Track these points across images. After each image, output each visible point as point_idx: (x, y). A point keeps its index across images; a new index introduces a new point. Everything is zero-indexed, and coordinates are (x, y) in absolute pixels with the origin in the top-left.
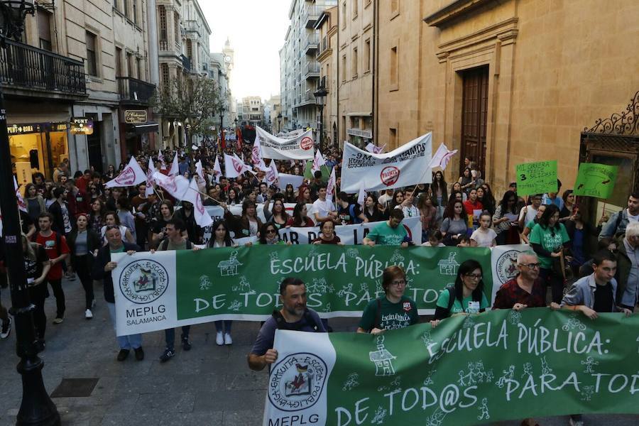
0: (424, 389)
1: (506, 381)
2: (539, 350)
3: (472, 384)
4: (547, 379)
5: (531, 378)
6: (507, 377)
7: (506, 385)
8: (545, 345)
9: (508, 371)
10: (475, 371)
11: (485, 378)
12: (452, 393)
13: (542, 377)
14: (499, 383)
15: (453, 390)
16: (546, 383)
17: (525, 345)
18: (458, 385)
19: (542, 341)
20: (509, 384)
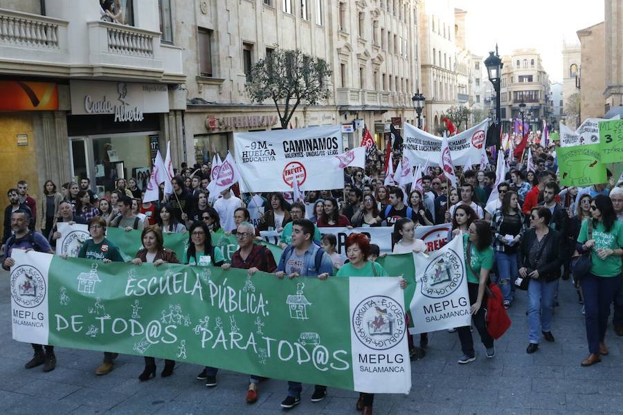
0: (133, 321)
1: (202, 329)
2: (228, 308)
3: (172, 324)
4: (236, 337)
5: (221, 332)
6: (203, 326)
7: (202, 332)
8: (233, 305)
9: (203, 320)
10: (175, 313)
11: (183, 321)
12: (156, 328)
13: (232, 334)
14: (196, 330)
15: (157, 325)
16: (235, 341)
17: (216, 299)
18: (160, 321)
19: (230, 301)
20: (204, 333)
